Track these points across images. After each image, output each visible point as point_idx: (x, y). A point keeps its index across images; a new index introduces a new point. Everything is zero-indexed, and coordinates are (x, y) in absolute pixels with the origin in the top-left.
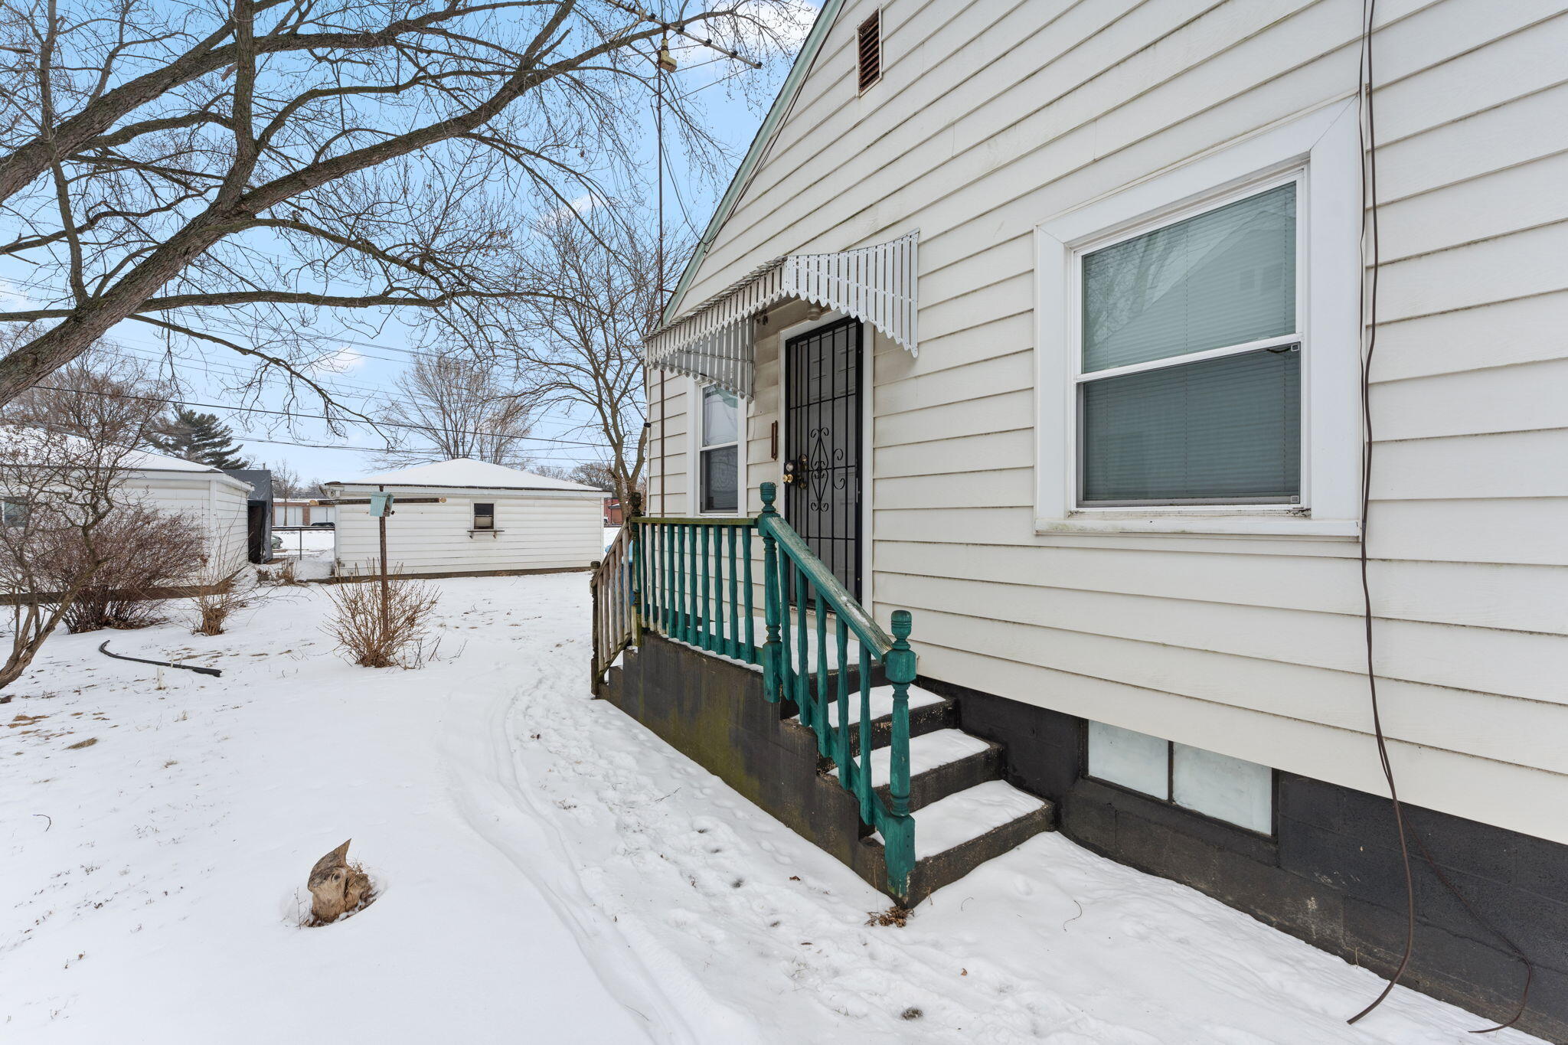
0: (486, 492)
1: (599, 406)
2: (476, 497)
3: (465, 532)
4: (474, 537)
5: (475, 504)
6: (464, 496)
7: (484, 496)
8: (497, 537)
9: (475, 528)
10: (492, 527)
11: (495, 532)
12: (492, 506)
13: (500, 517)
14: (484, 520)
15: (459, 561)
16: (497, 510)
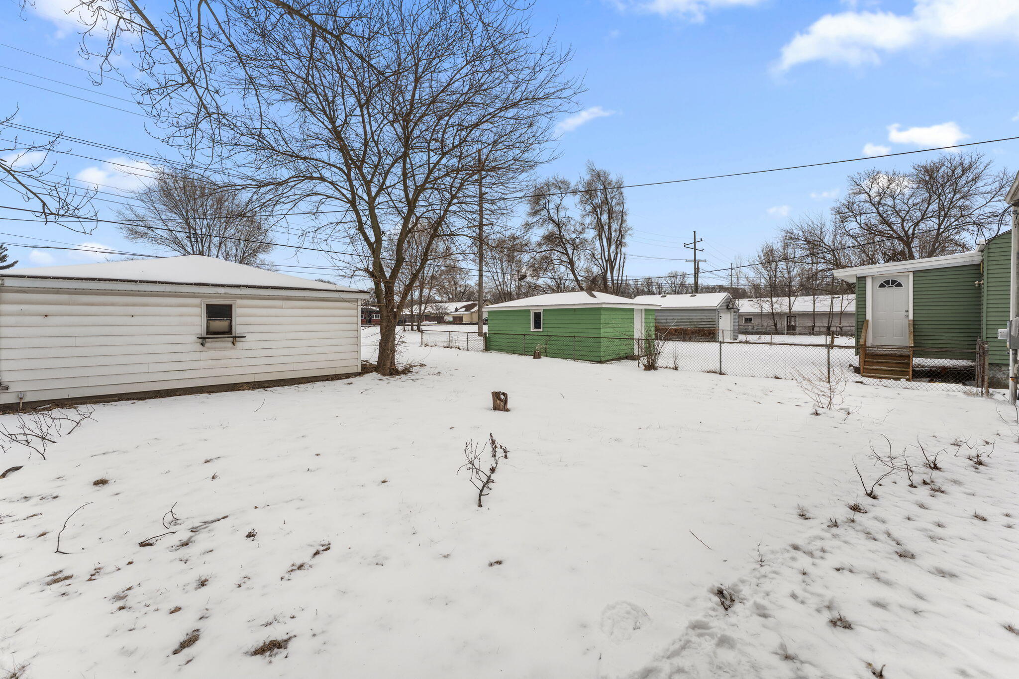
0: (221, 290)
1: (353, 203)
2: (209, 296)
3: (194, 338)
4: (207, 345)
5: (207, 305)
6: (194, 295)
7: (219, 296)
8: (238, 344)
9: (208, 332)
10: (230, 331)
11: (235, 338)
12: (230, 307)
13: (239, 322)
14: (220, 324)
15: (186, 375)
16: (236, 312)
